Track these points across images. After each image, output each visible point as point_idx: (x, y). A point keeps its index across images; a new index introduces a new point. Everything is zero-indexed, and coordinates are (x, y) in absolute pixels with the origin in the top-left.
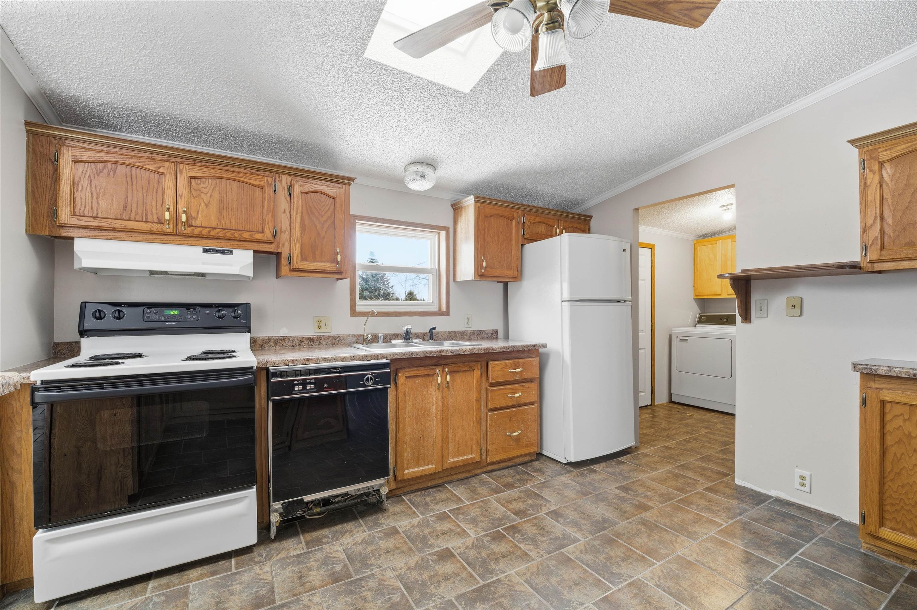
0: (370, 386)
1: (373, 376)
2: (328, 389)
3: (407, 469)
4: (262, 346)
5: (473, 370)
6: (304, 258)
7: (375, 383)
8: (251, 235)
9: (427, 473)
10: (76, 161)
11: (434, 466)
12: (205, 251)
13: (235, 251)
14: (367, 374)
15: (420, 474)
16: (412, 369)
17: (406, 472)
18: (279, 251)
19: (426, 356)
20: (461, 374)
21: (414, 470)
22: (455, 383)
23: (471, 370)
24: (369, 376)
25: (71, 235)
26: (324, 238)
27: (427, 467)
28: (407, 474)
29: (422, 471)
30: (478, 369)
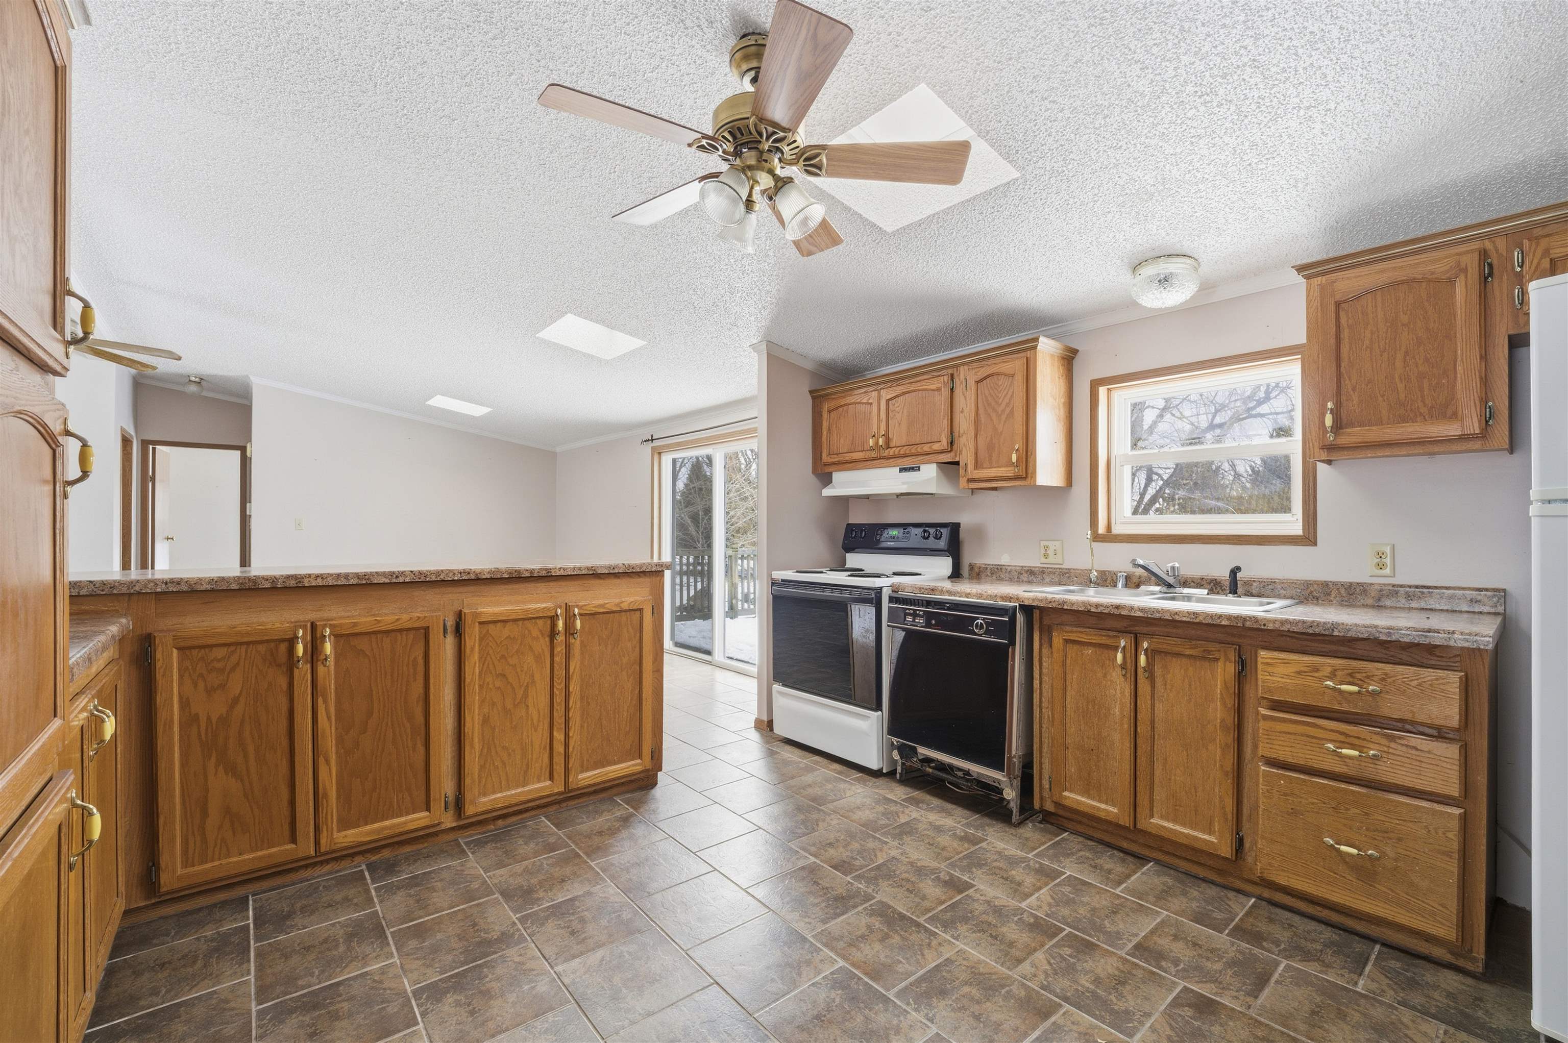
0: (981, 635)
1: (986, 623)
2: (935, 626)
3: (1071, 791)
4: (978, 574)
5: (1217, 660)
6: (977, 465)
7: (988, 632)
8: (930, 447)
9: (1102, 815)
10: (830, 412)
11: (1116, 810)
12: (901, 470)
13: (922, 467)
14: (978, 618)
15: (1086, 810)
16: (1074, 629)
17: (1066, 794)
18: (957, 460)
19: (1089, 611)
20: (1184, 660)
21: (1079, 798)
22: (1169, 676)
23: (1207, 658)
24: (979, 621)
25: (830, 470)
26: (1001, 433)
27: (1103, 806)
28: (1066, 798)
29: (1094, 807)
30: (1227, 659)
